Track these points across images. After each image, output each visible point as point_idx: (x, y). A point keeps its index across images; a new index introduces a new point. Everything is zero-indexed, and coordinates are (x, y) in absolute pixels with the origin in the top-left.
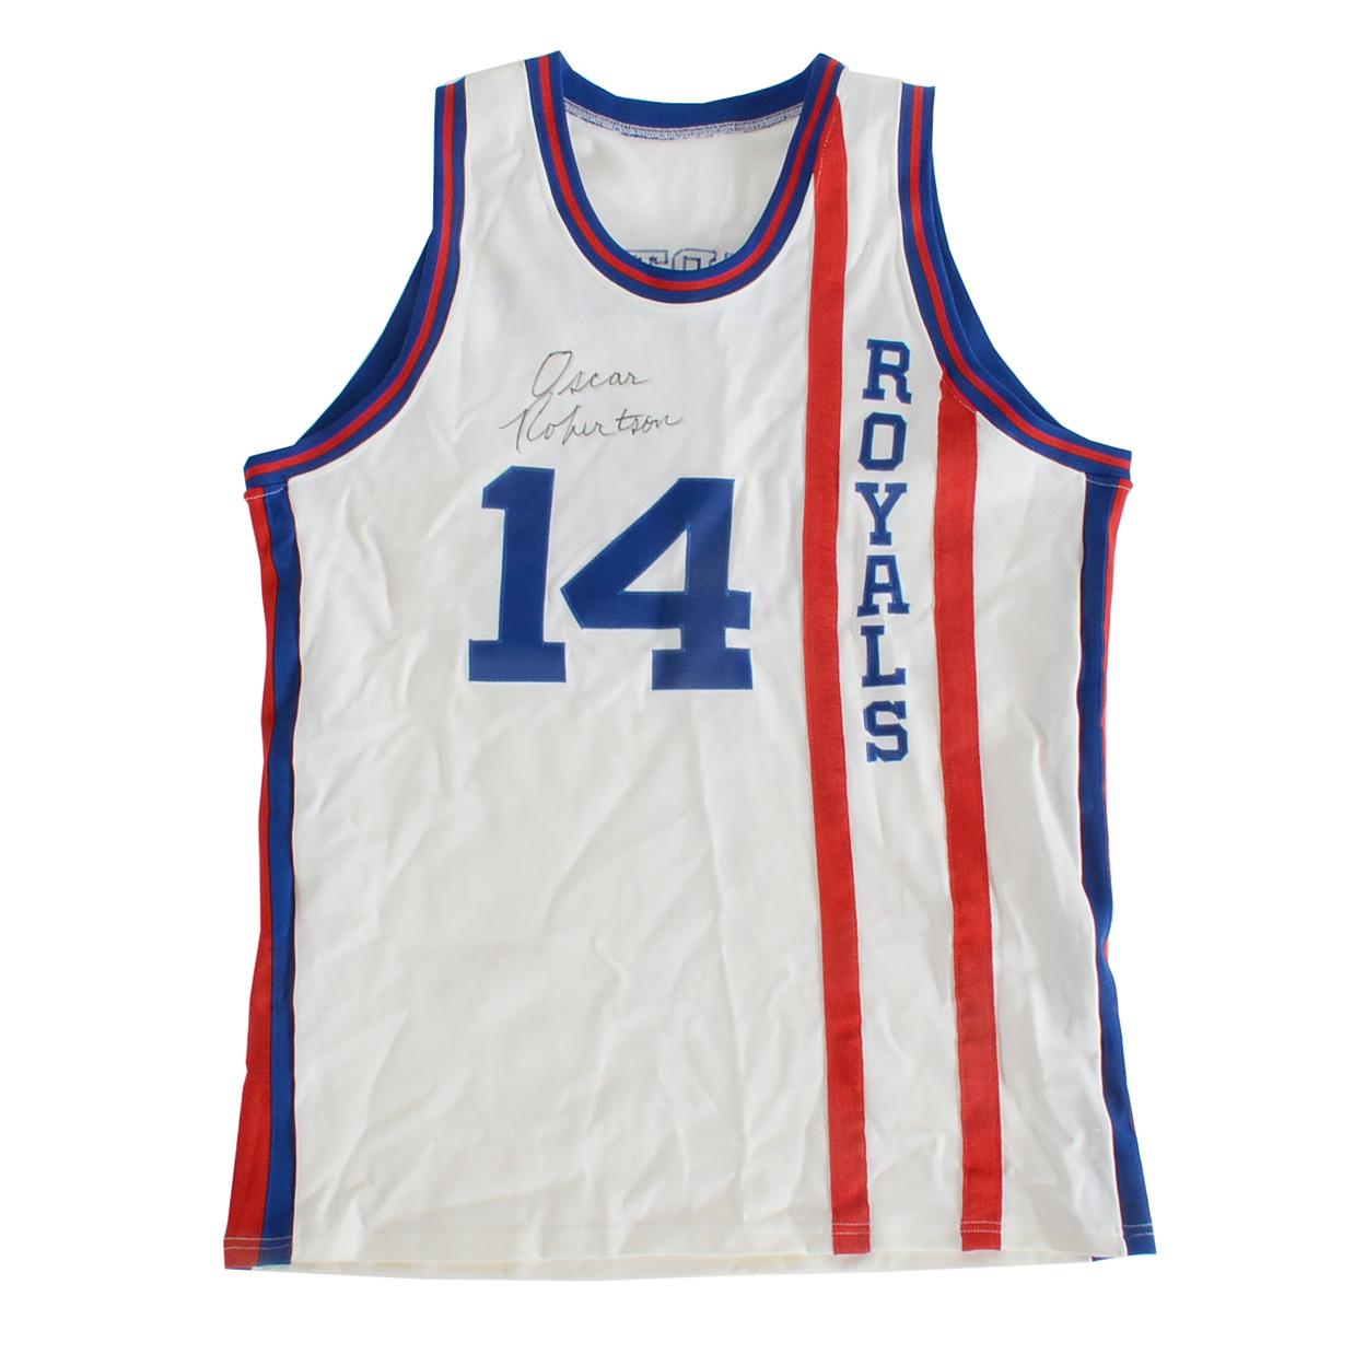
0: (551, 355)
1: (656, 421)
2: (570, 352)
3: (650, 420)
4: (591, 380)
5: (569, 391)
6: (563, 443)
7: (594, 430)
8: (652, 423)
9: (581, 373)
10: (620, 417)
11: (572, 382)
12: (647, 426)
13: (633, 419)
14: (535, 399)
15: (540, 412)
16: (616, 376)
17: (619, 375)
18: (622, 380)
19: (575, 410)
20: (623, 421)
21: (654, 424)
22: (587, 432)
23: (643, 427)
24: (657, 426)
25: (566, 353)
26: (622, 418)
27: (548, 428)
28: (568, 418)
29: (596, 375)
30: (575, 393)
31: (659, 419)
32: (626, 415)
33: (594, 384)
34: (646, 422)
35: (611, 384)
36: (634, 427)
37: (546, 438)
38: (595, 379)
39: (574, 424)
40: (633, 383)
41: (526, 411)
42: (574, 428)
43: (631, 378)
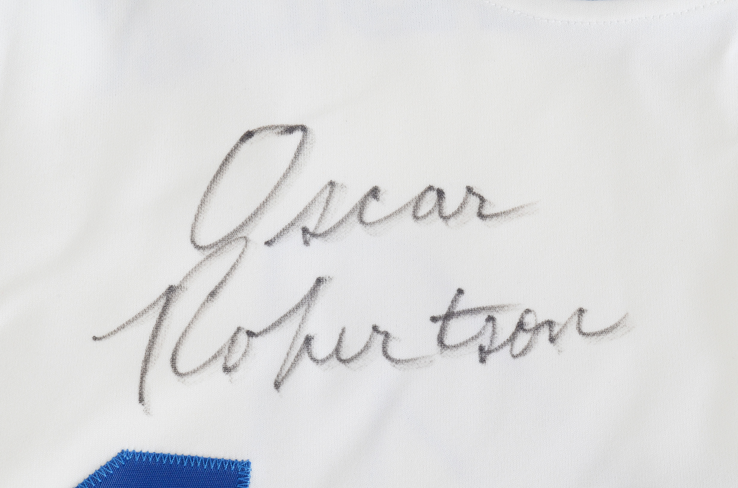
0: (249, 135)
1: (550, 323)
2: (303, 129)
3: (530, 321)
4: (362, 206)
5: (296, 235)
6: (277, 385)
7: (367, 347)
8: (537, 328)
9: (332, 184)
10: (442, 311)
11: (306, 211)
12: (523, 339)
13: (482, 318)
14: (198, 256)
15: (213, 294)
16: (432, 196)
17: (440, 194)
18: (450, 206)
19: (313, 292)
20: (454, 324)
21: (544, 333)
22: (345, 354)
23: (512, 338)
24: (552, 340)
25: (290, 130)
26: (449, 316)
27: (233, 340)
28: (298, 307)
29: (374, 193)
30: (314, 242)
31: (559, 318)
32: (461, 306)
33: (368, 217)
34: (520, 326)
35: (416, 217)
36: (485, 341)
37: (227, 369)
38: (372, 204)
39: (308, 330)
40: (481, 215)
41: (171, 290)
42: (308, 340)
43: (474, 202)
